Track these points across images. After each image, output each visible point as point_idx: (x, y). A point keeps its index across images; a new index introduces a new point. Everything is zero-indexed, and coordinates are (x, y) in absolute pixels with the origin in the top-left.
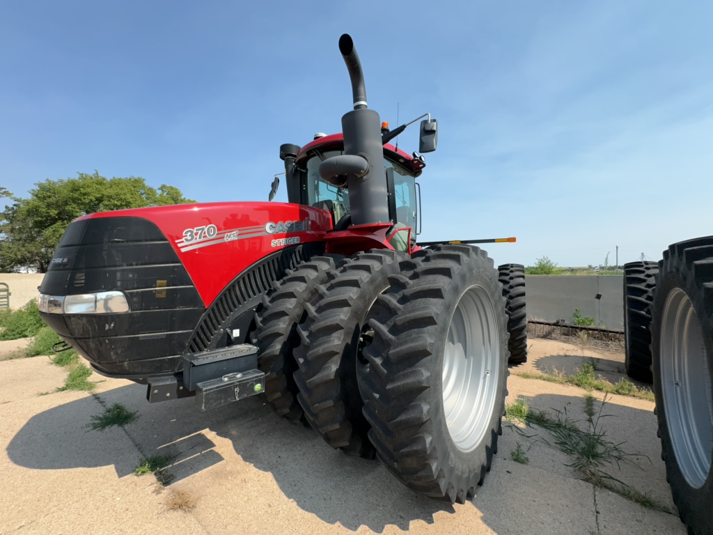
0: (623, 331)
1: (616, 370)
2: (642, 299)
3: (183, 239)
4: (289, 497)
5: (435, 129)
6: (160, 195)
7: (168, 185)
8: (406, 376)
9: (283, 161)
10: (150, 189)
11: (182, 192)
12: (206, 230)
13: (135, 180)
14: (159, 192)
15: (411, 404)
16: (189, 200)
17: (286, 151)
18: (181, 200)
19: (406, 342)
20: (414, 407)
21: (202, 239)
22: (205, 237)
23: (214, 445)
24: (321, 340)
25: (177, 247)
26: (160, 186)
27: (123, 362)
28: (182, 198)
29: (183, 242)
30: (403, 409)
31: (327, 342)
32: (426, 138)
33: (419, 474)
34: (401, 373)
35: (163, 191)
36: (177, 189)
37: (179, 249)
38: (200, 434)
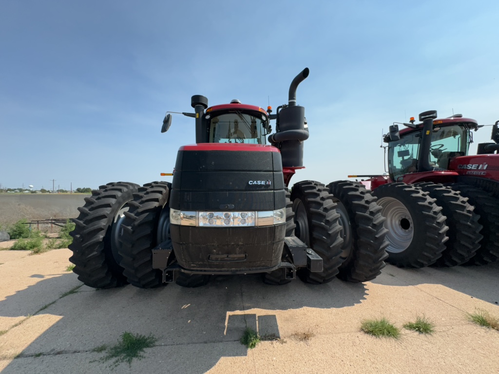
9: (194, 108)
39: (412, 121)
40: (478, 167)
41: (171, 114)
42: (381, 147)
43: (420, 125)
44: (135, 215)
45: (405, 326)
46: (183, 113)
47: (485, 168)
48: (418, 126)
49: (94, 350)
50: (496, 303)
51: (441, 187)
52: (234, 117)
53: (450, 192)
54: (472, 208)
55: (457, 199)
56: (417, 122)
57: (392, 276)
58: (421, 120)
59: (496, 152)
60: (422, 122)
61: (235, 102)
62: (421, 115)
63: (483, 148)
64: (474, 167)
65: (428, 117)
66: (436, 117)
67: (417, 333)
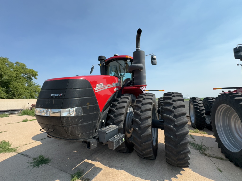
0: (189, 116)
1: (190, 127)
2: (198, 107)
3: (96, 88)
4: (137, 177)
5: (156, 58)
6: (16, 66)
7: (20, 62)
8: (182, 130)
9: (99, 62)
10: (11, 63)
11: (26, 65)
12: (101, 85)
13: (4, 59)
14: (15, 64)
15: (184, 138)
16: (29, 69)
17: (101, 58)
18: (26, 69)
19: (180, 120)
20: (185, 139)
21: (100, 88)
22: (101, 87)
23: (94, 165)
24: (145, 122)
25: (94, 90)
26: (15, 62)
27: (79, 134)
28: (26, 68)
29: (96, 89)
30: (182, 140)
31: (147, 122)
32: (153, 61)
33: (185, 159)
34: (180, 129)
35: (17, 64)
36: (24, 64)
37: (95, 91)
38: (85, 161)
42: (238, 65)
57: (220, 171)
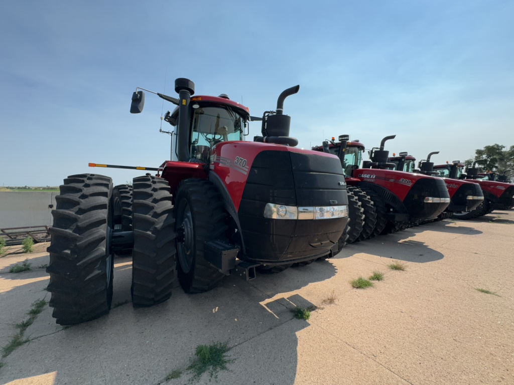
39: (333, 140)
40: (370, 176)
41: (144, 91)
43: (339, 143)
44: (152, 217)
45: (370, 279)
46: (158, 94)
47: (374, 177)
48: (336, 144)
49: (167, 379)
50: (391, 257)
51: (356, 189)
52: (222, 112)
53: (361, 192)
54: (372, 203)
55: (366, 197)
56: (337, 141)
58: (340, 140)
59: (371, 167)
60: (340, 142)
61: (225, 97)
62: (340, 137)
63: (366, 164)
64: (368, 176)
65: (344, 138)
66: (348, 140)
67: (377, 281)
